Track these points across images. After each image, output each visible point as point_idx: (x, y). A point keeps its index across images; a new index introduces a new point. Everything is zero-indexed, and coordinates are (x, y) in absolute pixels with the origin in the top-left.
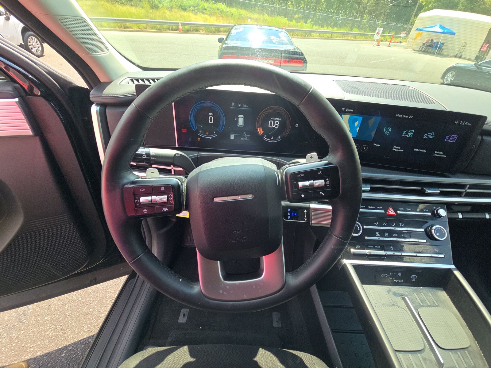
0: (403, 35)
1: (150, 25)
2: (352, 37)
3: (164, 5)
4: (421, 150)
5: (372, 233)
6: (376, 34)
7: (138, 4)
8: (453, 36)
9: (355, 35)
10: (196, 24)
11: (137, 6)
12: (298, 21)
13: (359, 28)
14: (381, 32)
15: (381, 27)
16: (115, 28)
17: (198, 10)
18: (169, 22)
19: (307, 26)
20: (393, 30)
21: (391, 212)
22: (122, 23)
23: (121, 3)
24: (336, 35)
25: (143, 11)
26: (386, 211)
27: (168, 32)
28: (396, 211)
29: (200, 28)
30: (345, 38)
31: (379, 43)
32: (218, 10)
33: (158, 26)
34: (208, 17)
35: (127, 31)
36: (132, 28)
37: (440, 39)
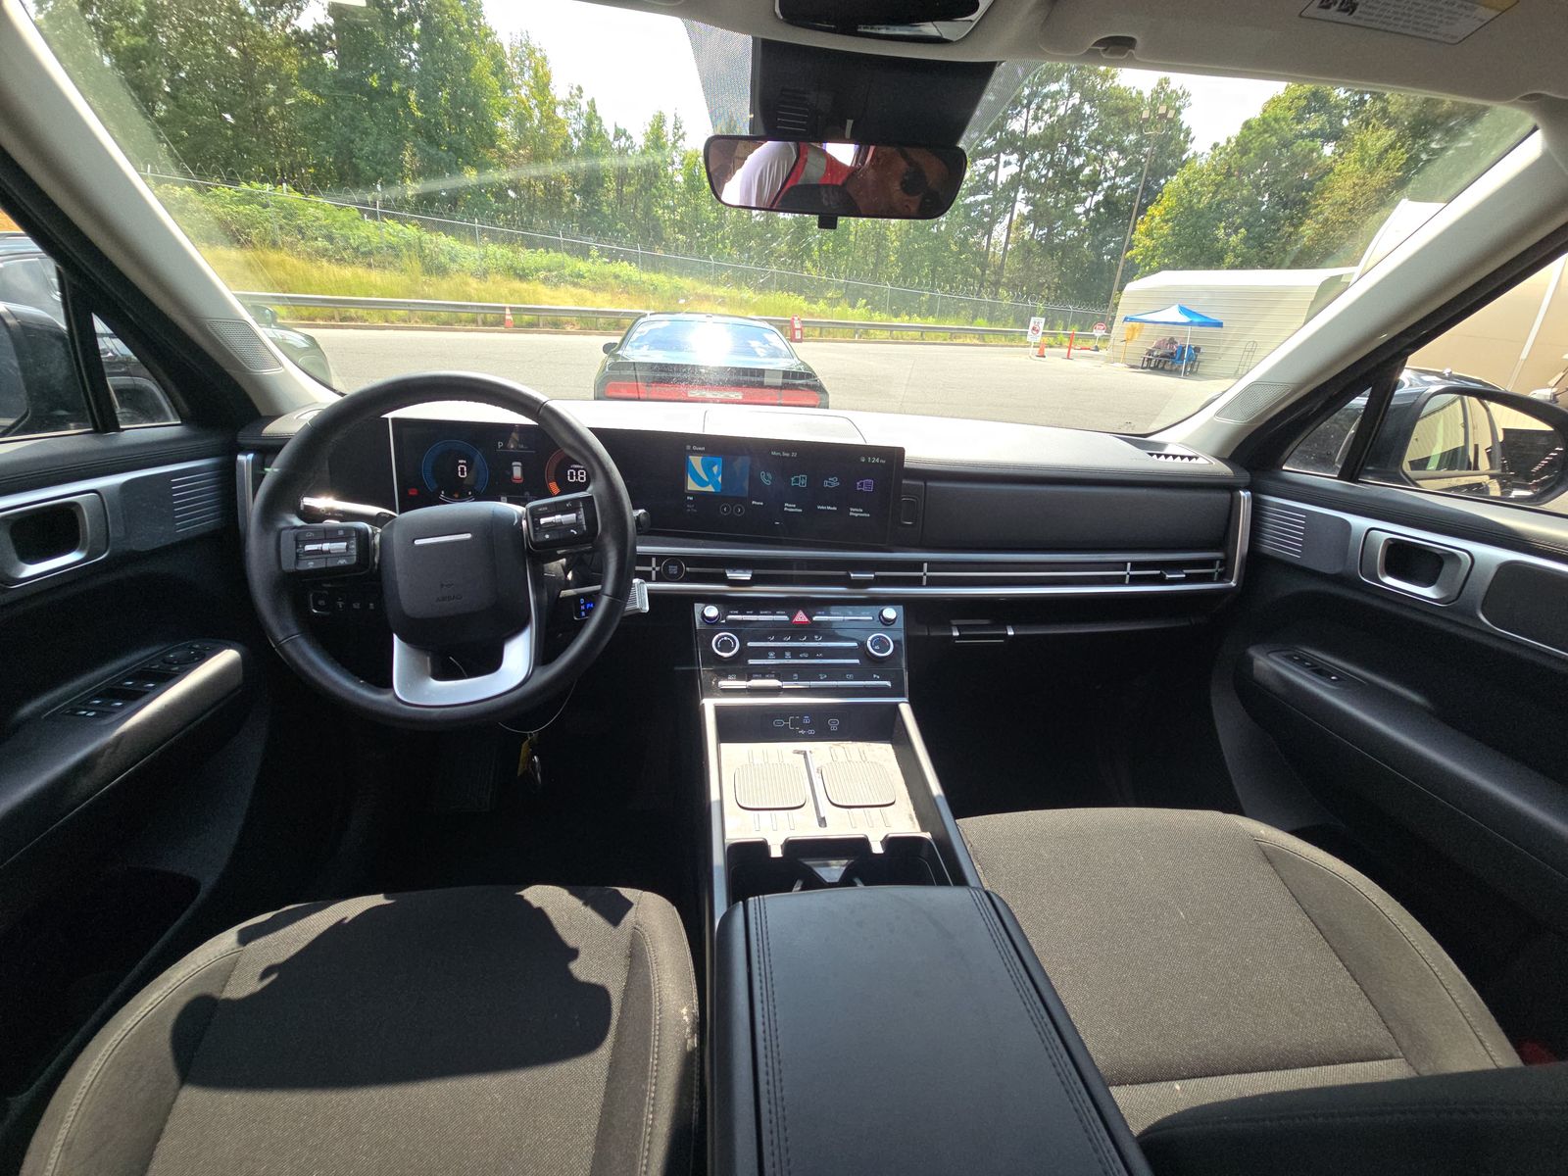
0: (1099, 332)
1: (419, 312)
2: (974, 337)
3: (463, 266)
4: (829, 508)
5: (762, 653)
6: (1030, 330)
7: (390, 263)
8: (1220, 329)
9: (981, 334)
10: (555, 310)
11: (385, 268)
12: (833, 302)
13: (991, 319)
14: (1042, 325)
15: (1041, 316)
16: (313, 320)
17: (561, 279)
18: (477, 307)
19: (858, 314)
20: (1074, 322)
21: (801, 617)
22: (336, 308)
23: (336, 260)
24: (933, 335)
25: (404, 279)
26: (792, 617)
27: (472, 331)
28: (810, 618)
29: (564, 319)
30: (955, 341)
31: (1042, 351)
32: (617, 277)
33: (444, 315)
34: (588, 294)
35: (348, 327)
36: (366, 321)
37: (1187, 337)
